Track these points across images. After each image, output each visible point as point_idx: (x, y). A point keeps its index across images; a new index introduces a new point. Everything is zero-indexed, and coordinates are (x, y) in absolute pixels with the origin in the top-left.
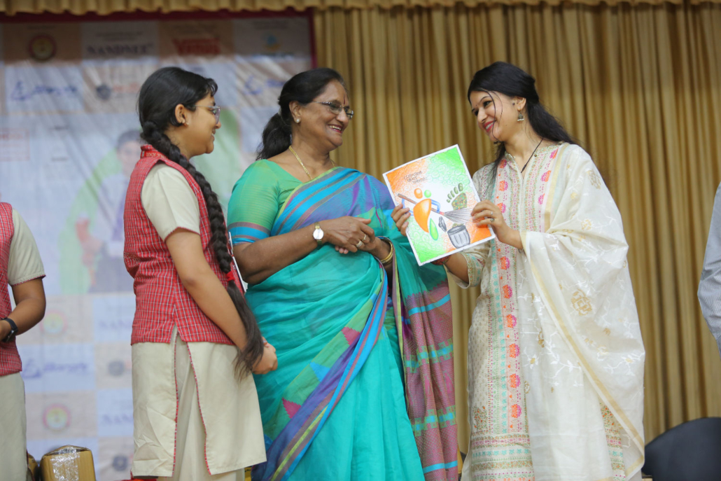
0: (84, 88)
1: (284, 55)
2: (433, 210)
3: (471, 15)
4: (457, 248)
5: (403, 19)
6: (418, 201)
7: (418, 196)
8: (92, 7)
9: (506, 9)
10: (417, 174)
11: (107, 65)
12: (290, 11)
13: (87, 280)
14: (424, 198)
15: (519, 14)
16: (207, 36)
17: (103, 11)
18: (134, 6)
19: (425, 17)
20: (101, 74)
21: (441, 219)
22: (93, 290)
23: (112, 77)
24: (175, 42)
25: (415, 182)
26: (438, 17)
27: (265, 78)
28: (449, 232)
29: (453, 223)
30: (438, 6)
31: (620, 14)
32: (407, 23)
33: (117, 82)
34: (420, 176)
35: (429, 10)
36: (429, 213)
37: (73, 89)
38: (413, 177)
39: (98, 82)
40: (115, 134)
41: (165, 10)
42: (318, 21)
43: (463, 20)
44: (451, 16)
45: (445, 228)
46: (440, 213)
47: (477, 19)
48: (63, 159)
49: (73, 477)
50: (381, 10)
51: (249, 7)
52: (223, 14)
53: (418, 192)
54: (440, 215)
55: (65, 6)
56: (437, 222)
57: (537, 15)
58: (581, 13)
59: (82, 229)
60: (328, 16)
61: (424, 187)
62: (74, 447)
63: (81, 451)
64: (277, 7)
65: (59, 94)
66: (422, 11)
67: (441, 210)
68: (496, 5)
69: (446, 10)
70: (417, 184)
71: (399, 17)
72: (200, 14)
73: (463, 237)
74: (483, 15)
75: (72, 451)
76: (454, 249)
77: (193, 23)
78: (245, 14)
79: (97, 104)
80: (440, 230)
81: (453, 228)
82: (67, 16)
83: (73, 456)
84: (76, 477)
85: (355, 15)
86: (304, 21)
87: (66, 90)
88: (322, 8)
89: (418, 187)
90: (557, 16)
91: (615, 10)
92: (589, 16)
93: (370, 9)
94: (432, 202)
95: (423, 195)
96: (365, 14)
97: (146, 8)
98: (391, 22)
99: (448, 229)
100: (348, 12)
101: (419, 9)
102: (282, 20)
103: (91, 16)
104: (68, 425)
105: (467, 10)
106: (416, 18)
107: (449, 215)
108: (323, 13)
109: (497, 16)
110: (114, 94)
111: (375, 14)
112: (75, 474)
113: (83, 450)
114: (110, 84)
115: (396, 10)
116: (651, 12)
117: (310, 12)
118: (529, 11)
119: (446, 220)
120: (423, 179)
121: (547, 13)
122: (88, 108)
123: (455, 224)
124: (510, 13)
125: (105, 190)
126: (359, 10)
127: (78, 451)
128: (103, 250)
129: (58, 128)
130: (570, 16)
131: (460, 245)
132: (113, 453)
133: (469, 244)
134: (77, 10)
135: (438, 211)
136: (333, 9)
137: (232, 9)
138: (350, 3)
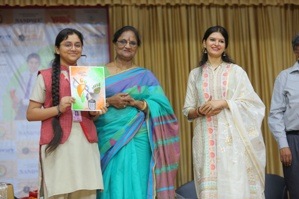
0: (14, 36)
1: (96, 23)
2: (86, 89)
3: (173, 9)
4: (90, 109)
5: (145, 10)
6: (80, 83)
7: (81, 81)
8: (18, 3)
9: (187, 6)
10: (84, 72)
11: (23, 26)
12: (99, 6)
13: (14, 115)
14: (83, 83)
15: (193, 8)
16: (65, 15)
17: (22, 5)
18: (35, 3)
19: (154, 9)
20: (21, 30)
21: (88, 94)
22: (16, 119)
23: (26, 31)
24: (52, 18)
25: (82, 75)
26: (159, 9)
27: (88, 33)
28: (89, 101)
29: (92, 98)
30: (159, 5)
31: (234, 9)
32: (147, 12)
33: (28, 34)
34: (85, 74)
35: (156, 6)
36: (83, 90)
37: (10, 37)
38: (82, 73)
39: (20, 34)
40: (27, 55)
41: (48, 5)
42: (110, 10)
43: (169, 10)
44: (165, 9)
45: (88, 99)
46: (88, 92)
47: (176, 10)
48: (5, 65)
49: (5, 196)
50: (136, 6)
51: (82, 4)
52: (71, 7)
53: (82, 80)
54: (88, 93)
55: (6, 2)
56: (86, 95)
57: (200, 9)
58: (218, 8)
59: (12, 94)
60: (114, 8)
61: (85, 79)
62: (5, 183)
63: (8, 185)
64: (93, 4)
65: (3, 38)
66: (153, 7)
67: (89, 91)
68: (183, 5)
69: (163, 6)
70: (82, 76)
71: (144, 9)
72: (62, 7)
73: (93, 106)
74: (178, 9)
75: (5, 185)
76: (88, 109)
77: (59, 10)
78: (80, 7)
79: (19, 43)
80: (86, 98)
81: (91, 100)
82: (7, 7)
83: (6, 187)
84: (6, 195)
85: (125, 7)
86: (105, 10)
87: (6, 37)
88: (112, 5)
89: (83, 78)
90: (208, 10)
91: (232, 7)
92: (221, 10)
93: (132, 6)
94: (86, 86)
95: (84, 82)
96: (129, 7)
97: (39, 4)
98: (140, 11)
99: (89, 100)
100: (123, 6)
101: (152, 6)
102: (96, 9)
103: (17, 7)
104: (5, 174)
105: (171, 7)
106: (151, 9)
107: (91, 94)
108: (112, 7)
109: (183, 9)
110: (26, 39)
111: (133, 8)
112: (6, 194)
113: (9, 184)
114: (25, 35)
115: (142, 6)
116: (246, 8)
117: (107, 6)
118: (197, 7)
119: (89, 96)
120: (85, 75)
121: (204, 8)
122: (15, 44)
123: (92, 99)
124: (189, 8)
125: (22, 78)
126: (127, 6)
127: (7, 185)
128: (21, 102)
129: (3, 52)
130: (213, 10)
131: (91, 108)
132: (24, 186)
133: (95, 109)
134: (11, 4)
135: (87, 91)
136: (117, 5)
137: (75, 5)
138: (123, 3)
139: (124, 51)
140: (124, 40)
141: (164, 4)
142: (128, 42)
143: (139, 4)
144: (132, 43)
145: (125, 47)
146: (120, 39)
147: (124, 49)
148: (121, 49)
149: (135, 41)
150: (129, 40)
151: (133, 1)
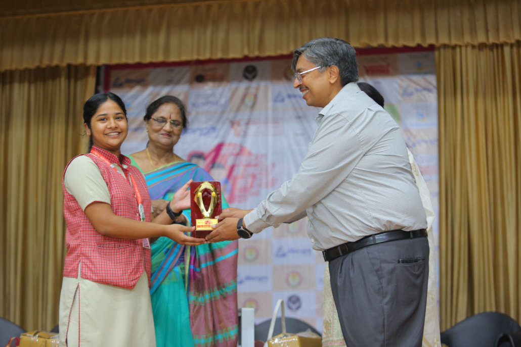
5: (487, 51)
19: (500, 50)
24: (365, 67)
26: (507, 50)
30: (506, 44)
35: (502, 46)
44: (515, 49)
50: (473, 47)
60: (442, 51)
66: (498, 47)
69: (512, 46)
71: (485, 50)
85: (458, 50)
93: (466, 46)
96: (463, 49)
100: (454, 48)
101: (495, 45)
102: (425, 53)
106: (495, 51)
108: (439, 49)
111: (469, 49)
115: (483, 46)
126: (460, 47)
136: (445, 46)
138: (454, 42)
139: (162, 134)
140: (162, 117)
141: (513, 41)
142: (169, 121)
143: (476, 43)
144: (174, 123)
145: (164, 128)
146: (156, 115)
147: (162, 132)
148: (157, 131)
149: (180, 120)
150: (170, 118)
151: (467, 39)
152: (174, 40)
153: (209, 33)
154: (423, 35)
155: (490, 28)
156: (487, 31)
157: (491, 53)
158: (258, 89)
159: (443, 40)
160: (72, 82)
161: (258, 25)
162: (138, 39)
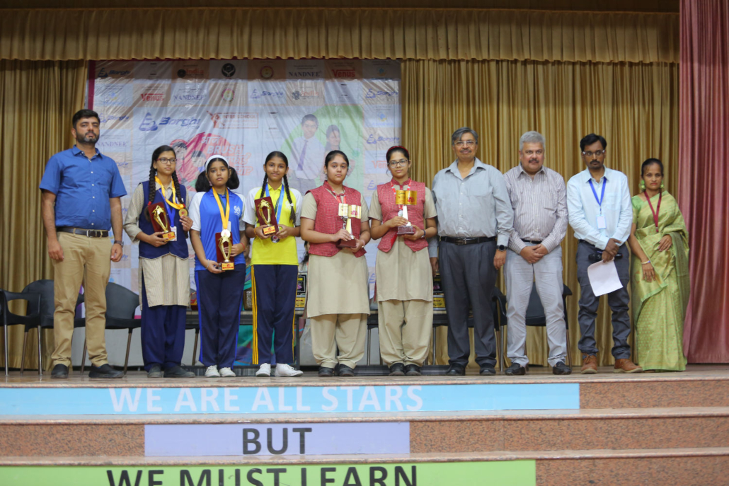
0: (286, 93)
1: (387, 79)
3: (480, 64)
5: (446, 65)
8: (291, 55)
9: (497, 62)
12: (389, 60)
15: (504, 64)
16: (349, 68)
17: (296, 57)
18: (311, 55)
19: (457, 64)
20: (296, 86)
23: (301, 88)
24: (333, 71)
26: (463, 65)
30: (463, 60)
31: (556, 66)
33: (303, 90)
35: (459, 61)
37: (281, 94)
39: (294, 90)
41: (327, 57)
42: (402, 64)
43: (476, 66)
44: (470, 64)
47: (483, 66)
48: (275, 129)
50: (434, 61)
51: (368, 57)
52: (355, 60)
55: (278, 55)
57: (514, 66)
58: (536, 65)
60: (407, 62)
64: (382, 57)
65: (273, 95)
66: (455, 62)
68: (493, 60)
69: (467, 61)
71: (444, 65)
72: (344, 59)
74: (486, 65)
77: (342, 61)
79: (293, 101)
82: (278, 60)
85: (421, 62)
87: (277, 94)
88: (405, 59)
90: (523, 67)
93: (429, 60)
96: (426, 62)
97: (316, 56)
98: (440, 67)
100: (418, 61)
103: (291, 60)
105: (478, 62)
106: (453, 65)
108: (405, 61)
109: (493, 65)
110: (302, 96)
111: (431, 63)
114: (300, 92)
115: (442, 61)
117: (398, 61)
118: (509, 64)
121: (519, 65)
122: (288, 103)
124: (500, 64)
125: (295, 144)
126: (423, 60)
128: (293, 174)
129: (273, 113)
134: (284, 57)
136: (410, 60)
137: (360, 58)
138: (418, 57)
141: (469, 59)
143: (437, 59)
151: (431, 55)
152: (168, 39)
153: (201, 36)
154: (393, 51)
155: (450, 46)
156: (448, 49)
157: (449, 66)
158: (235, 85)
159: (410, 55)
160: (64, 71)
161: (247, 31)
162: (134, 38)
